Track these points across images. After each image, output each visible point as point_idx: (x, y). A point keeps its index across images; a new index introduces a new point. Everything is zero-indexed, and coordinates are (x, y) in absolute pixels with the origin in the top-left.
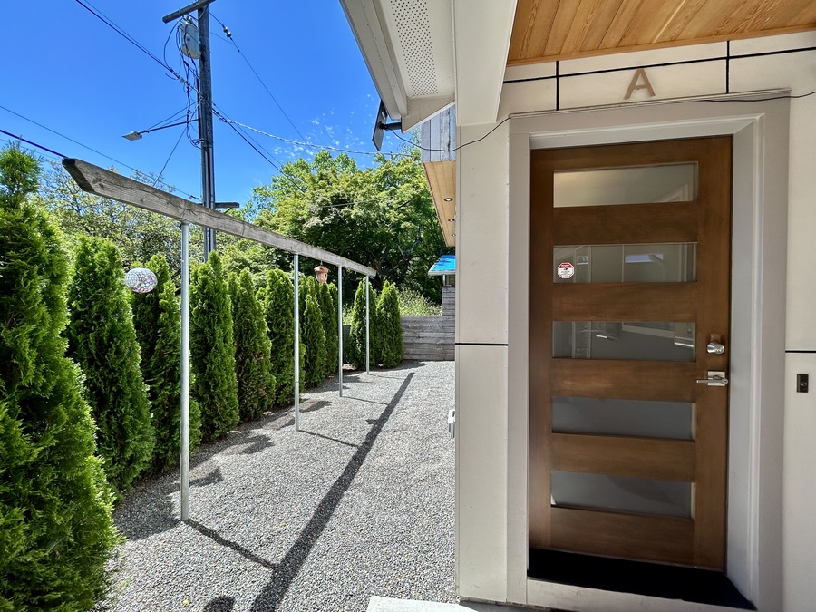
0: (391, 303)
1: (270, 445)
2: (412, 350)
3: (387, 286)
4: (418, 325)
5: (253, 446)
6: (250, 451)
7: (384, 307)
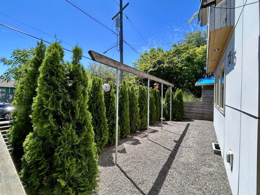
0: (180, 97)
1: (140, 143)
2: (188, 115)
3: (178, 90)
4: (191, 105)
5: (134, 143)
6: (134, 144)
7: (177, 98)
